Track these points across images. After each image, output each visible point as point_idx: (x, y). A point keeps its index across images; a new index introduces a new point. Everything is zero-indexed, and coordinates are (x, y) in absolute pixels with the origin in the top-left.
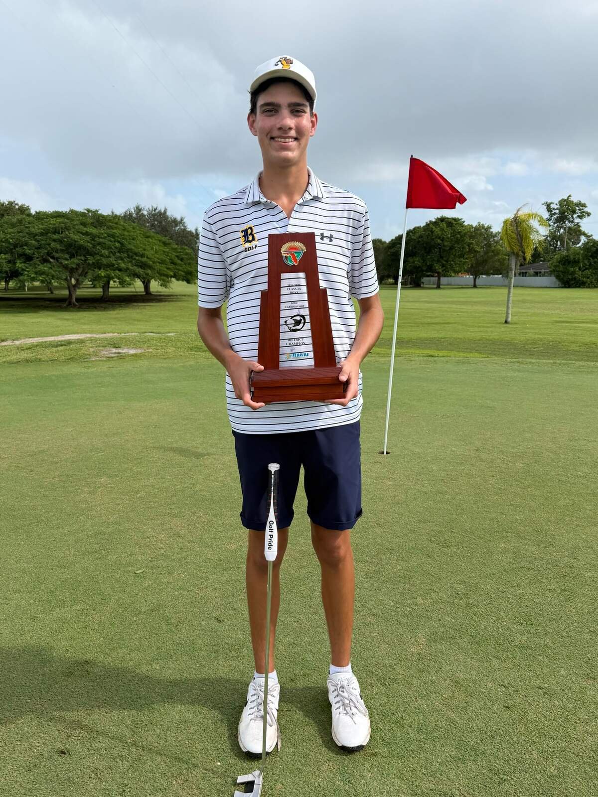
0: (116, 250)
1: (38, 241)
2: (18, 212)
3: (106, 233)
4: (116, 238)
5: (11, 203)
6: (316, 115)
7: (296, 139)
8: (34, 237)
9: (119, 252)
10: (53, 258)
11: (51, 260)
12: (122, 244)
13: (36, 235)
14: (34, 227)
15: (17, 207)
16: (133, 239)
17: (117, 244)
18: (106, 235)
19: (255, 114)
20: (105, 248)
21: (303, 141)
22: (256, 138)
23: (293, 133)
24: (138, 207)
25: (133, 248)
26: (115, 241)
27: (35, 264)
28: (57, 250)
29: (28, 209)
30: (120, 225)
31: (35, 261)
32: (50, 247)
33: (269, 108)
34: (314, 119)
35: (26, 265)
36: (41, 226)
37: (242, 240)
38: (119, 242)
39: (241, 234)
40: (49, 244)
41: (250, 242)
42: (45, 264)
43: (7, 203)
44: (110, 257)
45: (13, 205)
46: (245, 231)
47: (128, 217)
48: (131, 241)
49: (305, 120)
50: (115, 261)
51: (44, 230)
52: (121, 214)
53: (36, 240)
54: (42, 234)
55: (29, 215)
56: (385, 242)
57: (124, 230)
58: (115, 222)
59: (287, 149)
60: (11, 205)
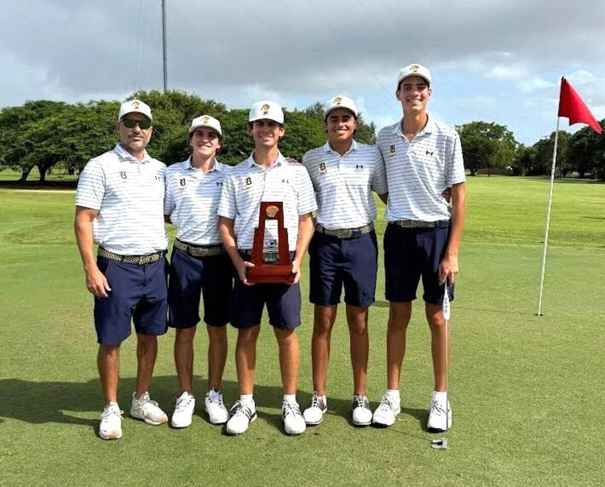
0: (299, 144)
1: (233, 136)
2: (215, 110)
3: (290, 129)
4: (300, 133)
5: (210, 102)
6: (431, 90)
7: (421, 100)
8: (229, 132)
9: (302, 146)
10: (244, 151)
11: (242, 153)
12: (304, 139)
13: (231, 130)
14: (230, 123)
15: (215, 105)
16: (314, 134)
17: (300, 139)
18: (290, 131)
19: (400, 90)
20: (289, 142)
21: (424, 101)
22: (400, 102)
23: (419, 97)
24: (319, 104)
25: (314, 141)
26: (298, 136)
27: (229, 156)
28: (248, 144)
29: (224, 107)
30: (304, 121)
31: (229, 153)
32: (242, 142)
33: (407, 86)
34: (430, 92)
35: (221, 158)
36: (235, 123)
37: (389, 151)
38: (301, 136)
39: (390, 148)
40: (242, 139)
41: (392, 152)
42: (237, 157)
43: (206, 102)
44: (293, 150)
45: (212, 104)
46: (392, 146)
47: (310, 114)
48: (313, 135)
49: (425, 92)
50: (298, 153)
51: (238, 126)
52: (303, 111)
53: (230, 135)
54: (236, 130)
55: (226, 113)
56: (570, 134)
57: (307, 126)
58: (300, 118)
59: (415, 105)
60: (210, 104)
